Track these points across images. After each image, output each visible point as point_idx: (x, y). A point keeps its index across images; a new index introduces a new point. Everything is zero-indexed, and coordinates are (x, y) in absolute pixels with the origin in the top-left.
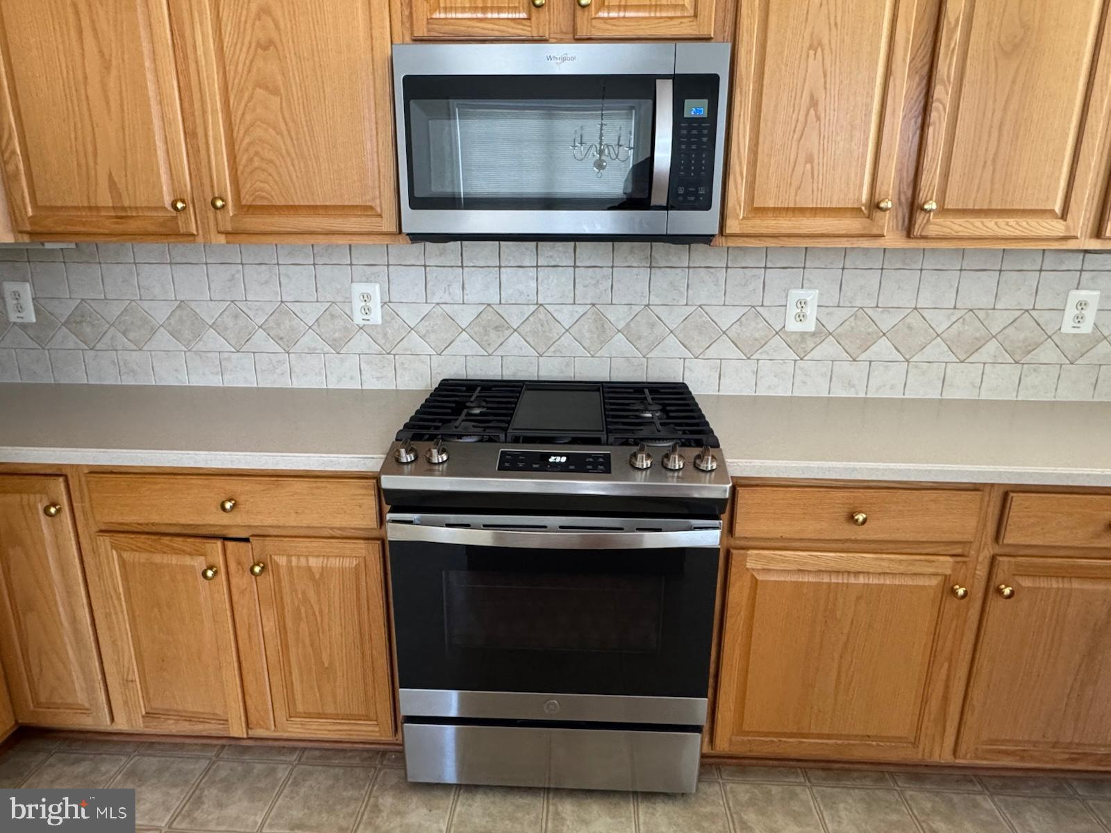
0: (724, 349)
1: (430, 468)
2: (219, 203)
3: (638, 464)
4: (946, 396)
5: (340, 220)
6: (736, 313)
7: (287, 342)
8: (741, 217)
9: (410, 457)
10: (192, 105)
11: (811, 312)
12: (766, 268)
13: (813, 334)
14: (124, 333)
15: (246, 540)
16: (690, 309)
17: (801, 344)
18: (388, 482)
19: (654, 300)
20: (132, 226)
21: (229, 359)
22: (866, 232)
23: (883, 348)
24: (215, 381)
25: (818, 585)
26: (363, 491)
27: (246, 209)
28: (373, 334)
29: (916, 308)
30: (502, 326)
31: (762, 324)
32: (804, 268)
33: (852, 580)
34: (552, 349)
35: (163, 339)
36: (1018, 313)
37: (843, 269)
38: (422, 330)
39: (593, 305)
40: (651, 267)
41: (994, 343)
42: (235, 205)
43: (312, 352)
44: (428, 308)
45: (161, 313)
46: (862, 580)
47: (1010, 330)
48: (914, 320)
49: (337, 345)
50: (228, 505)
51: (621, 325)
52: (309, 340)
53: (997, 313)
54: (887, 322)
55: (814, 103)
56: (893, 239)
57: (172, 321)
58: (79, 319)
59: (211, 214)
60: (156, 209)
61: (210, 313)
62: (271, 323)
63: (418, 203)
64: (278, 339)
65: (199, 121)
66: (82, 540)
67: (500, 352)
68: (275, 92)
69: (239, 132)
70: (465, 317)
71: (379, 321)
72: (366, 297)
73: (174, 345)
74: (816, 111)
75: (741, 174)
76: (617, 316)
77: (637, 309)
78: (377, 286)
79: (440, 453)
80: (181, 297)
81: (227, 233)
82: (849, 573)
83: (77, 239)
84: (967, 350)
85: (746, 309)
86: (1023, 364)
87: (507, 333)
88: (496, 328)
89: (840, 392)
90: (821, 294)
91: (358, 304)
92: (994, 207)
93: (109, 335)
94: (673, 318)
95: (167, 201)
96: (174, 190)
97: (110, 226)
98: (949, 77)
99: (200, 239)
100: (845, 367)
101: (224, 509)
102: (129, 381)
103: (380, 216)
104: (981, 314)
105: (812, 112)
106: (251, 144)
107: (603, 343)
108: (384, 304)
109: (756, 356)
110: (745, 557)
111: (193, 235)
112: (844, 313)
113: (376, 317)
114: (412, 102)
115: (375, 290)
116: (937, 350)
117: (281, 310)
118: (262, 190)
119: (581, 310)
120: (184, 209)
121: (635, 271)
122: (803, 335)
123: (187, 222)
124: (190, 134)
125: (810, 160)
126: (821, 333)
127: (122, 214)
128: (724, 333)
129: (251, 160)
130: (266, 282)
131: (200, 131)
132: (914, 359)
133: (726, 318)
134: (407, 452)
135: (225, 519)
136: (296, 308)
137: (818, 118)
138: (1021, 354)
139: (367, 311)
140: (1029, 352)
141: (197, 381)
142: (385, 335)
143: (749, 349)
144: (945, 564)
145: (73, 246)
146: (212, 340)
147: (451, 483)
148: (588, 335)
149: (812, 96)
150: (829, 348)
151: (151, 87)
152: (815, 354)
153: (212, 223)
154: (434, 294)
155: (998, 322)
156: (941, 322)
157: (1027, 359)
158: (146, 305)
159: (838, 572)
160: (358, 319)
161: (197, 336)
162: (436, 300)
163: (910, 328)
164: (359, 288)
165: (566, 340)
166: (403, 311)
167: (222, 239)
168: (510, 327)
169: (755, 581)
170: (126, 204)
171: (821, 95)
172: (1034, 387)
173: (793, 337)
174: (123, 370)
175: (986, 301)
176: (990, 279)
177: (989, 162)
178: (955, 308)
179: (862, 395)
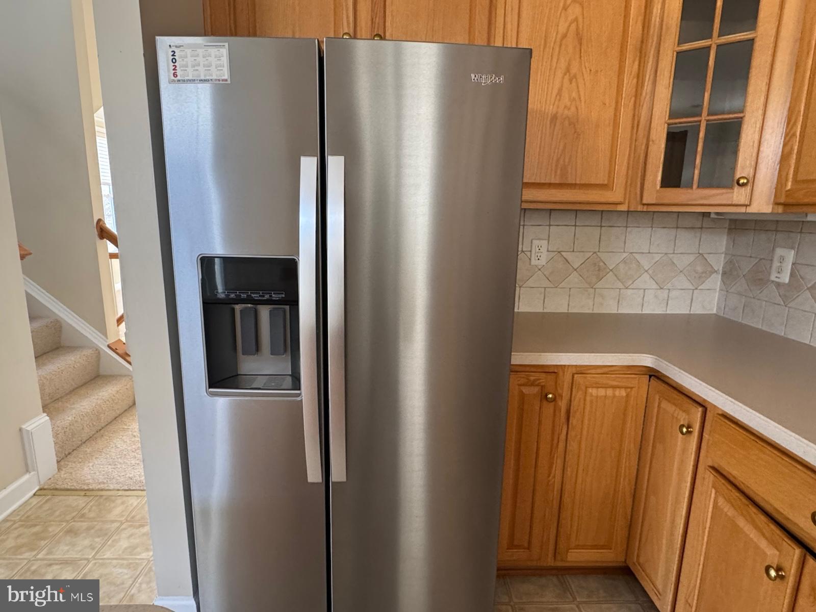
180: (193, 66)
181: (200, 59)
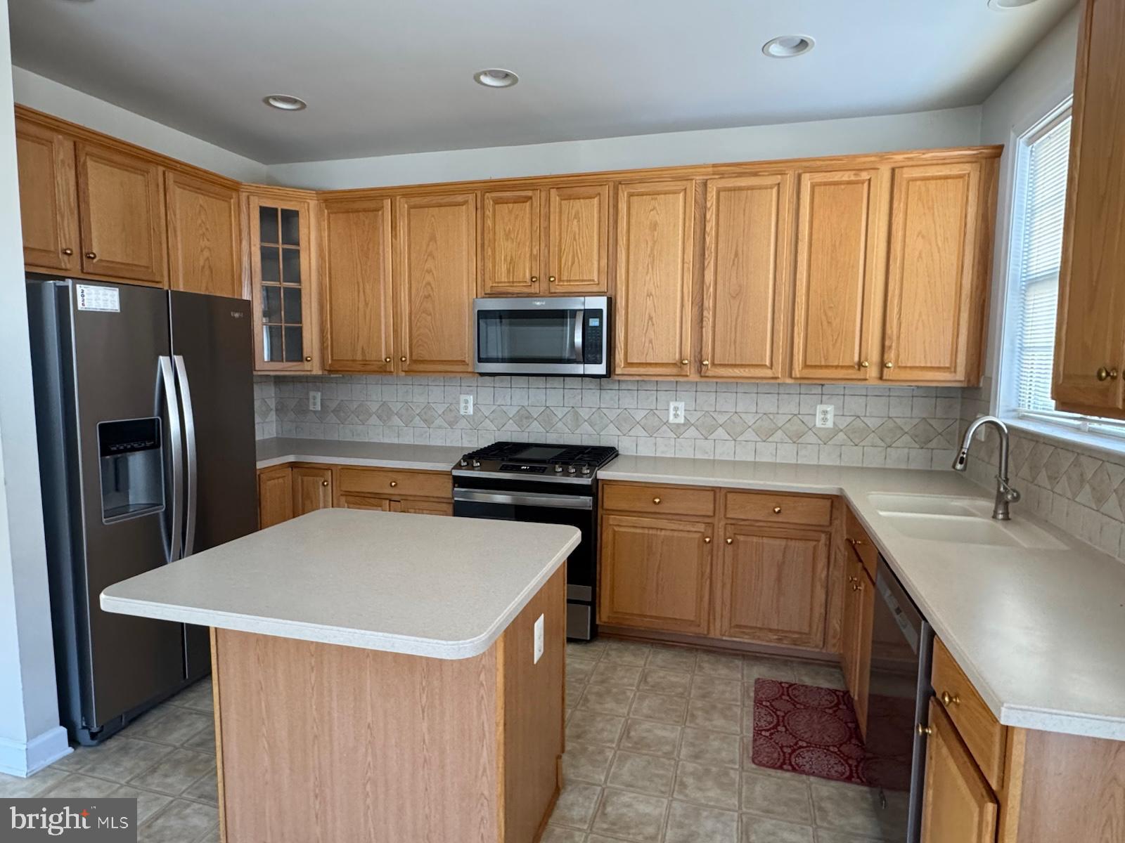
0: (639, 431)
1: (473, 468)
2: (403, 359)
3: (557, 470)
4: (757, 460)
5: (451, 366)
6: (643, 413)
7: (428, 422)
8: (623, 366)
9: (465, 464)
10: (397, 319)
11: (681, 413)
12: (657, 390)
13: (684, 425)
14: (358, 417)
15: (399, 501)
16: (620, 411)
17: (677, 429)
18: (456, 473)
19: (602, 406)
20: (369, 368)
21: (402, 430)
22: (679, 374)
23: (720, 432)
24: (396, 441)
25: (643, 534)
26: (447, 480)
27: (414, 361)
28: (468, 419)
29: (736, 413)
30: (529, 417)
31: (657, 419)
32: (676, 391)
33: (659, 532)
34: (553, 429)
35: (374, 420)
36: (790, 417)
37: (696, 391)
38: (491, 417)
39: (573, 407)
40: (600, 389)
41: (780, 432)
42: (410, 360)
43: (440, 427)
44: (494, 407)
45: (374, 407)
46: (663, 533)
47: (788, 425)
48: (735, 418)
49: (451, 424)
50: (393, 484)
51: (586, 418)
52: (439, 421)
53: (779, 416)
54: (721, 419)
55: (651, 318)
56: (694, 377)
57: (379, 412)
58: (338, 409)
59: (400, 363)
60: (379, 361)
61: (396, 407)
62: (423, 412)
63: (480, 360)
64: (425, 421)
65: (399, 325)
66: (334, 498)
67: (527, 430)
68: (430, 314)
69: (414, 329)
70: (512, 412)
71: (472, 413)
72: (466, 402)
73: (378, 422)
74: (652, 321)
75: (621, 347)
76: (584, 413)
77: (594, 410)
78: (472, 397)
79: (477, 462)
80: (384, 400)
81: (405, 371)
82: (657, 529)
83: (343, 373)
84: (766, 436)
85: (648, 411)
86: (798, 443)
87: (531, 420)
88: (526, 418)
89: (699, 456)
90: (685, 404)
91: (462, 405)
92: (737, 363)
93: (351, 417)
94: (612, 415)
95: (384, 357)
96: (386, 355)
97: (360, 368)
98: (709, 307)
99: (395, 374)
100: (701, 443)
101: (391, 486)
102: (357, 439)
103: (468, 365)
104: (771, 417)
105: (650, 323)
106: (419, 335)
107: (578, 426)
108: (474, 405)
109: (655, 435)
110: (608, 519)
111: (391, 372)
112: (699, 414)
113: (471, 411)
114: (481, 321)
115: (471, 398)
116: (749, 435)
117: (428, 407)
118: (421, 354)
119: (566, 410)
120: (390, 361)
121: (594, 391)
122: (678, 425)
123: (390, 368)
124: (395, 331)
125: (651, 342)
126: (687, 424)
127: (365, 363)
128: (638, 423)
129: (418, 341)
130: (423, 393)
131: (399, 330)
132: (739, 439)
133: (640, 415)
134: (464, 461)
135: (391, 491)
136: (433, 406)
137: (653, 325)
138: (796, 438)
139: (466, 408)
140: (801, 437)
141: (387, 441)
142: (474, 420)
143: (652, 432)
144: (701, 528)
145: (341, 376)
146: (396, 420)
147: (479, 474)
148: (570, 422)
149: (650, 316)
150: (692, 432)
151: (382, 298)
152: (686, 435)
153: (400, 367)
154: (497, 401)
155: (781, 421)
156: (750, 420)
157: (800, 441)
158: (369, 403)
159: (652, 528)
160: (462, 412)
161: (389, 418)
162: (498, 403)
163: (734, 423)
164: (463, 397)
165: (560, 424)
166: (483, 409)
167: (403, 374)
168: (532, 418)
169: (615, 532)
170: (367, 359)
171: (653, 314)
172: (806, 456)
173: (674, 426)
174: (355, 434)
175: (774, 410)
176: (774, 398)
177: (732, 344)
178: (757, 412)
179: (712, 458)
180: (96, 300)
181: (101, 296)
